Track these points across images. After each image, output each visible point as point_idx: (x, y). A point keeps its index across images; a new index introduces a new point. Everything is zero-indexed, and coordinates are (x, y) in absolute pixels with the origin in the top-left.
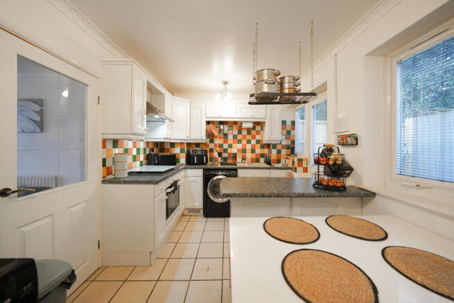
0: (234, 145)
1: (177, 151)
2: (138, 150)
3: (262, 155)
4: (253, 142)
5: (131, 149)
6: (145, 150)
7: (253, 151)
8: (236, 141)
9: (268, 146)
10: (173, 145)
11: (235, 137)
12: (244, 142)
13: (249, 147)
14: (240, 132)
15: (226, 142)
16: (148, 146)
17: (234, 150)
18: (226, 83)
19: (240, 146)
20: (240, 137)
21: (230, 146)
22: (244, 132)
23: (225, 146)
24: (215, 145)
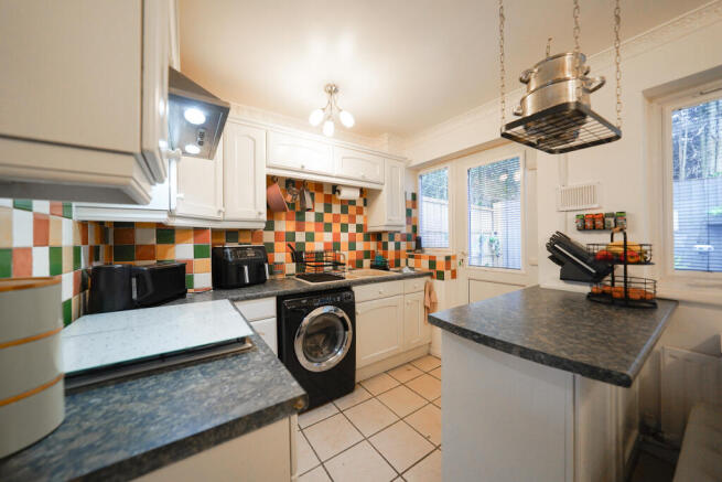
0: (317, 235)
1: (183, 252)
2: (56, 253)
3: (367, 254)
4: (352, 228)
5: (27, 251)
6: (77, 251)
7: (352, 246)
8: (322, 225)
9: (378, 236)
10: (166, 233)
11: (319, 217)
12: (336, 228)
13: (344, 238)
14: (328, 209)
15: (300, 228)
16: (85, 242)
17: (318, 246)
18: (332, 90)
19: (328, 237)
20: (328, 218)
21: (310, 237)
22: (336, 209)
23: (300, 237)
24: (278, 235)
